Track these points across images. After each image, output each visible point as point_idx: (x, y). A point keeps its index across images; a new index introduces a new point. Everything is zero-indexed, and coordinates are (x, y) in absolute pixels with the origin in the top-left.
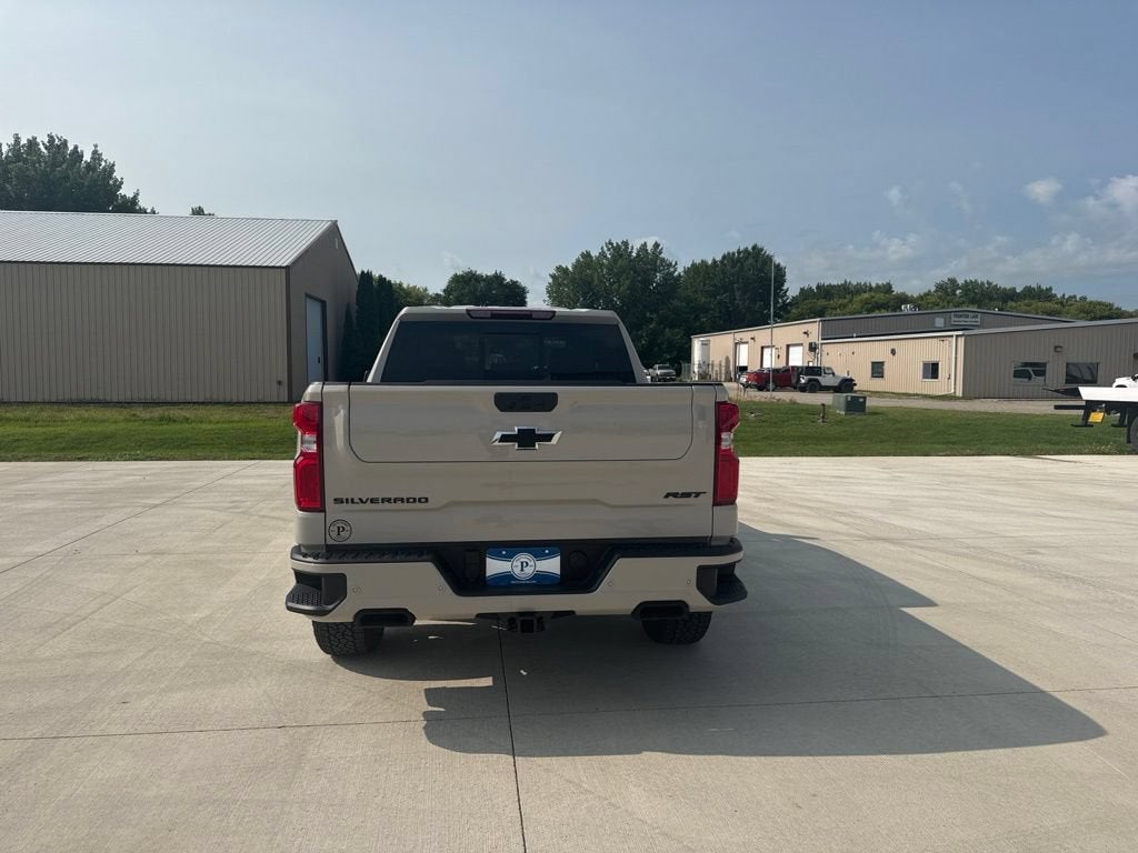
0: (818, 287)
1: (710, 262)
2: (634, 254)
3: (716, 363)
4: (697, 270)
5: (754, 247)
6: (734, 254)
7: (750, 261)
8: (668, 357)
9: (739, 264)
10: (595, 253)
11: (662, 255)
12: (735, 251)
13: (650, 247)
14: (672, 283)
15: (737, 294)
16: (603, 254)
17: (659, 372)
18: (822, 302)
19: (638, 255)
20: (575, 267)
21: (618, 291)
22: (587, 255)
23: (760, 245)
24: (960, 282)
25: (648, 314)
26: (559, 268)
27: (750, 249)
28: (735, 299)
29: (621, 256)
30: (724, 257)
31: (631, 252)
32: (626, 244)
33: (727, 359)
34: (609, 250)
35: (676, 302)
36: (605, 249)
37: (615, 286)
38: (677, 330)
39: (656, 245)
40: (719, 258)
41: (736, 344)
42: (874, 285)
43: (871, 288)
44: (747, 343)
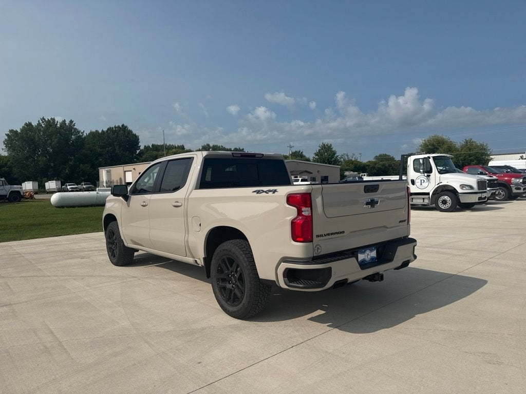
0: (153, 145)
1: (100, 131)
2: (58, 125)
3: (115, 181)
4: (95, 135)
5: (123, 125)
6: (113, 128)
7: (122, 132)
8: (83, 179)
9: (116, 133)
10: (34, 124)
11: (75, 127)
12: (114, 126)
13: (67, 122)
14: (81, 141)
15: (117, 148)
16: (39, 124)
17: (85, 187)
18: (155, 153)
19: (61, 126)
20: (22, 130)
21: (51, 144)
22: (29, 125)
23: (125, 125)
24: (211, 145)
25: (69, 157)
26: (11, 131)
27: (121, 126)
28: (115, 150)
29: (51, 126)
30: (108, 129)
31: (57, 124)
32: (53, 120)
33: (121, 179)
34: (43, 122)
35: (84, 151)
36: (41, 122)
37: (49, 141)
38: (86, 165)
39: (71, 122)
40: (105, 129)
41: (125, 171)
42: (176, 146)
43: (175, 147)
44: (131, 171)
